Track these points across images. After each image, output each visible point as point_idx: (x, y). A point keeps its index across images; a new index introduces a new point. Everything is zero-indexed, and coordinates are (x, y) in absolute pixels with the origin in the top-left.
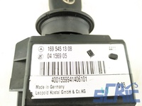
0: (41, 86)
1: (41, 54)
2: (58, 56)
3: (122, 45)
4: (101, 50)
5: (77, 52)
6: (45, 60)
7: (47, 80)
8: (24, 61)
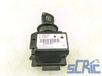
0: (40, 45)
1: (40, 37)
2: (45, 37)
3: (65, 34)
4: (58, 36)
5: (51, 36)
6: (41, 38)
7: (42, 44)
8: (34, 39)
